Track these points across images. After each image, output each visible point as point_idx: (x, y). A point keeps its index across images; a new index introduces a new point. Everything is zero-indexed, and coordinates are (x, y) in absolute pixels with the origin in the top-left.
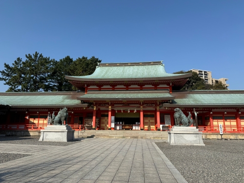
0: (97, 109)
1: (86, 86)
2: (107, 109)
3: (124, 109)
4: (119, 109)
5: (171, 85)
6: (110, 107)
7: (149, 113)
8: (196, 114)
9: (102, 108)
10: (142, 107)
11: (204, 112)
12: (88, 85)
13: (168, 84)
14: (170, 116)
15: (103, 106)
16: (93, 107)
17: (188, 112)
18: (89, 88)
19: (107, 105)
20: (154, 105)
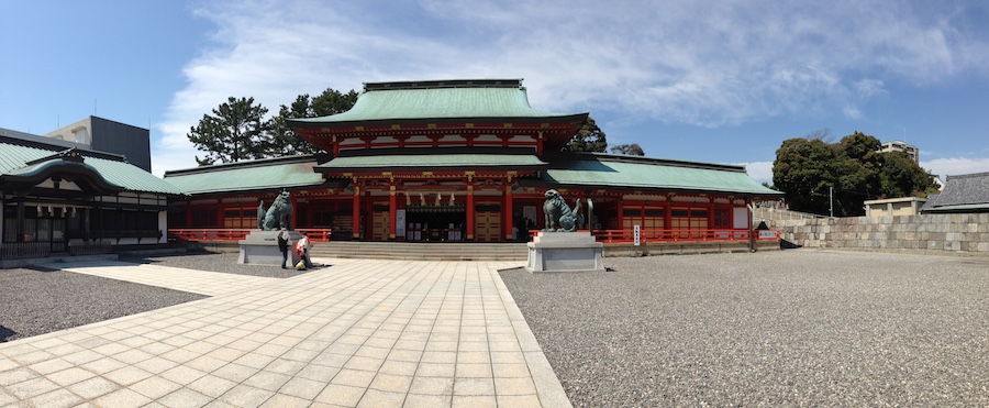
0: (363, 194)
1: (334, 140)
2: (386, 193)
3: (427, 193)
4: (415, 193)
5: (541, 137)
6: (393, 188)
7: (488, 203)
8: (590, 203)
9: (375, 192)
10: (470, 187)
11: (609, 200)
12: (340, 139)
13: (535, 136)
14: (534, 208)
15: (376, 187)
16: (353, 189)
17: (574, 200)
18: (341, 143)
19: (385, 184)
20: (500, 183)
